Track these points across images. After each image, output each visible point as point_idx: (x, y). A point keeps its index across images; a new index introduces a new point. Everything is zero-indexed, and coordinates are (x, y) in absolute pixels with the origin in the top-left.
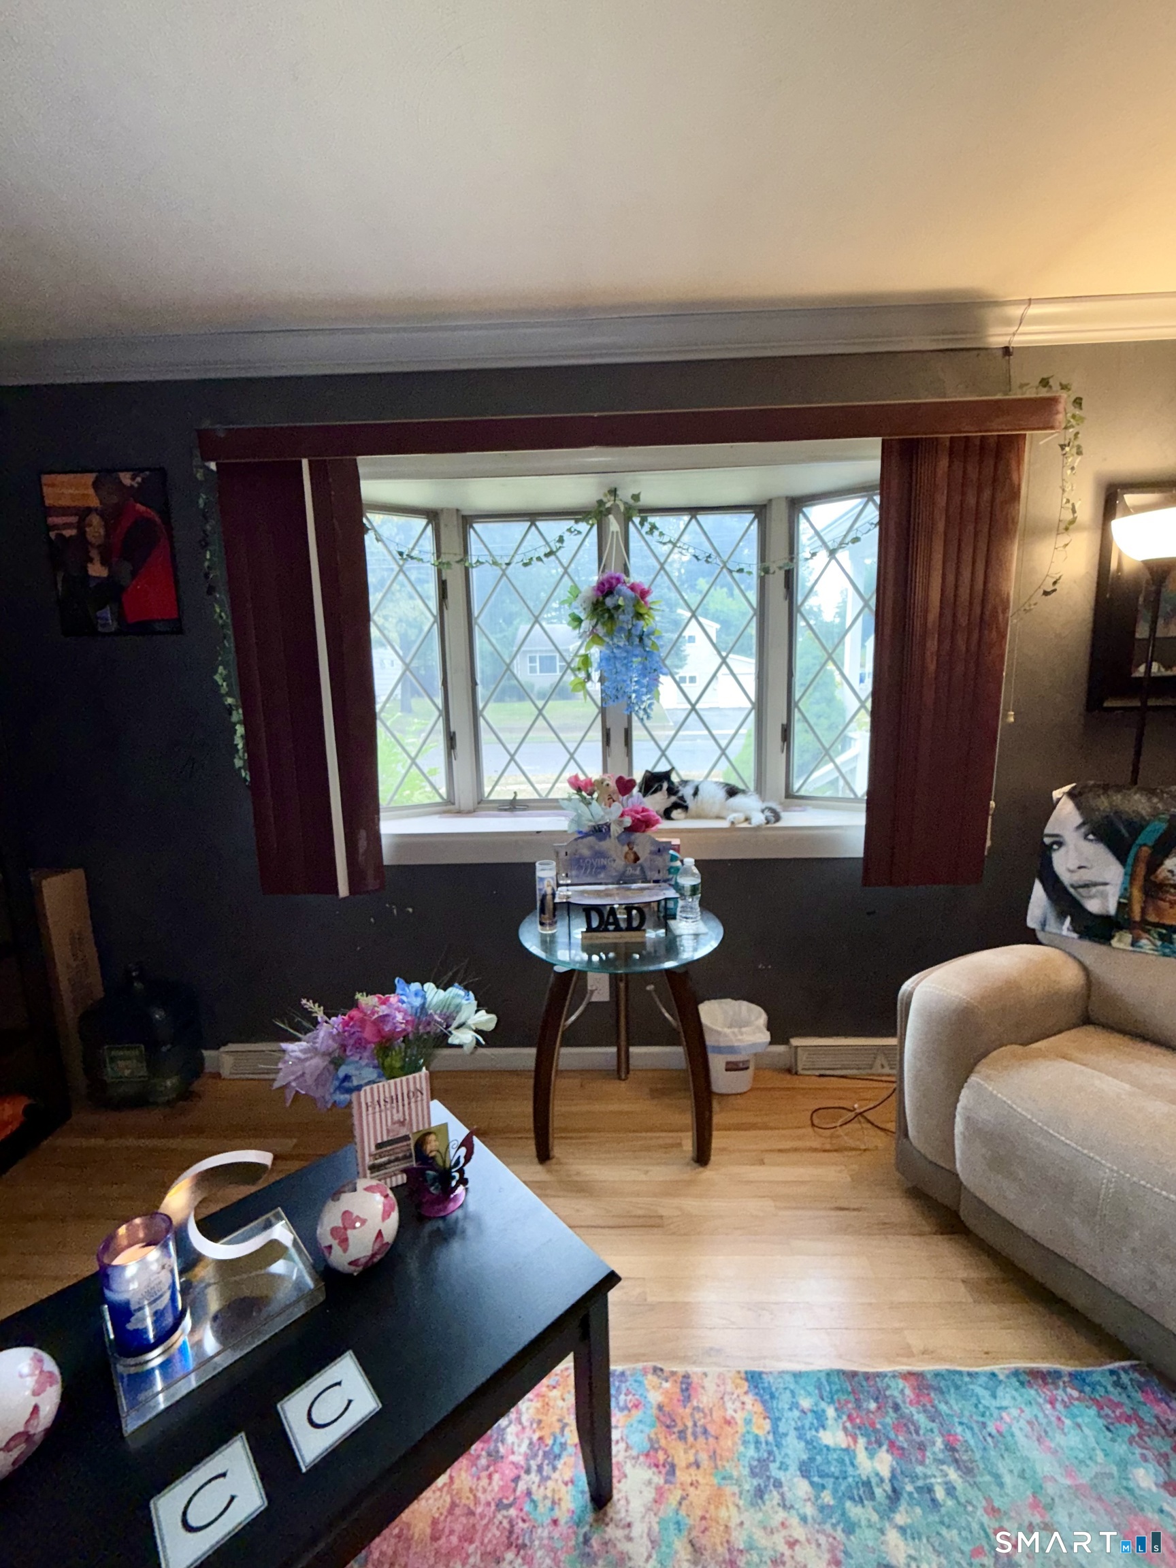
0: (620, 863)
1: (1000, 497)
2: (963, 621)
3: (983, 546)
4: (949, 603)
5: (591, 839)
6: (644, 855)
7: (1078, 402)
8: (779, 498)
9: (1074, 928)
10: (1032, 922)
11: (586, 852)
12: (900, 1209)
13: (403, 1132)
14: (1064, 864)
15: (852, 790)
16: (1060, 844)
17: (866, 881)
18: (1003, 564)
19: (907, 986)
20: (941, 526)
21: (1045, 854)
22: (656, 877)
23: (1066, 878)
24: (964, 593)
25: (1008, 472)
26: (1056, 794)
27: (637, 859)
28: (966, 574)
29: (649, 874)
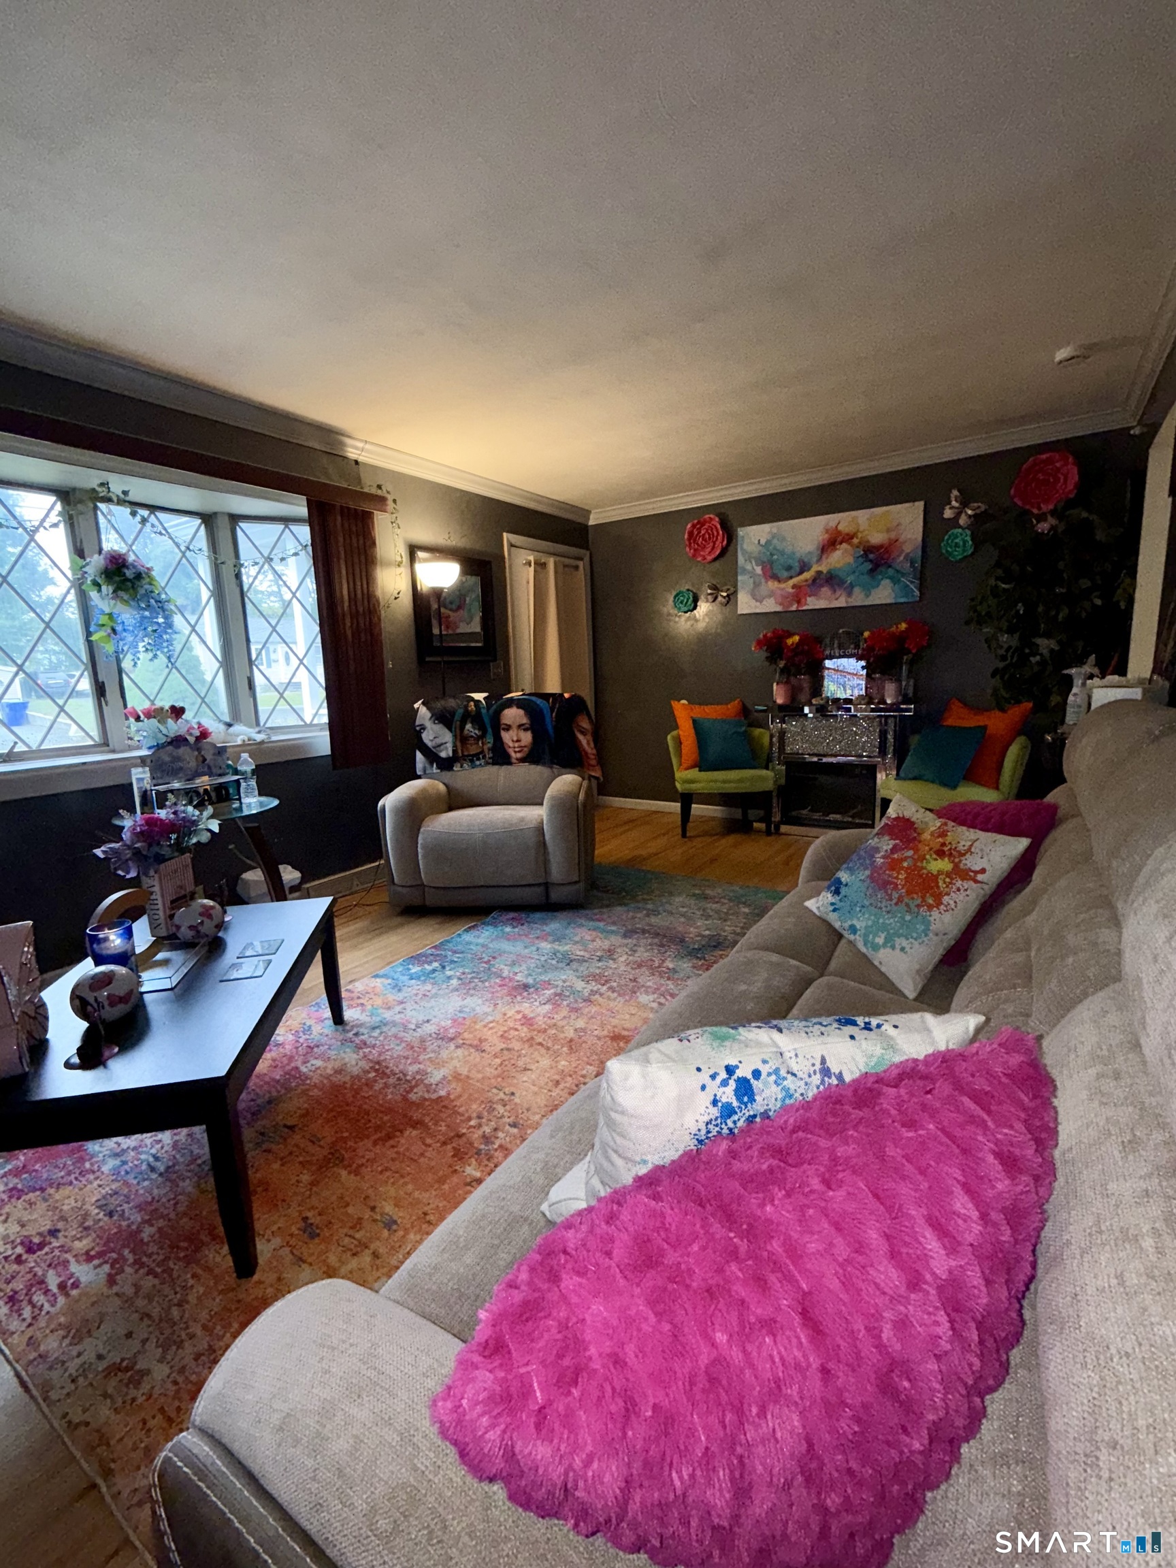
0: (193, 764)
1: (368, 544)
2: (361, 610)
3: (363, 567)
4: (353, 599)
5: (170, 748)
6: (209, 757)
7: (395, 501)
8: (223, 513)
9: (438, 767)
10: (419, 773)
11: (167, 759)
12: (399, 919)
13: (183, 892)
14: (427, 737)
15: (302, 720)
16: (424, 729)
17: (335, 768)
18: (374, 580)
19: (380, 803)
20: (343, 555)
21: (418, 735)
22: (220, 772)
23: (430, 744)
24: (359, 592)
25: (370, 533)
26: (416, 706)
27: (204, 760)
28: (359, 583)
29: (214, 770)
